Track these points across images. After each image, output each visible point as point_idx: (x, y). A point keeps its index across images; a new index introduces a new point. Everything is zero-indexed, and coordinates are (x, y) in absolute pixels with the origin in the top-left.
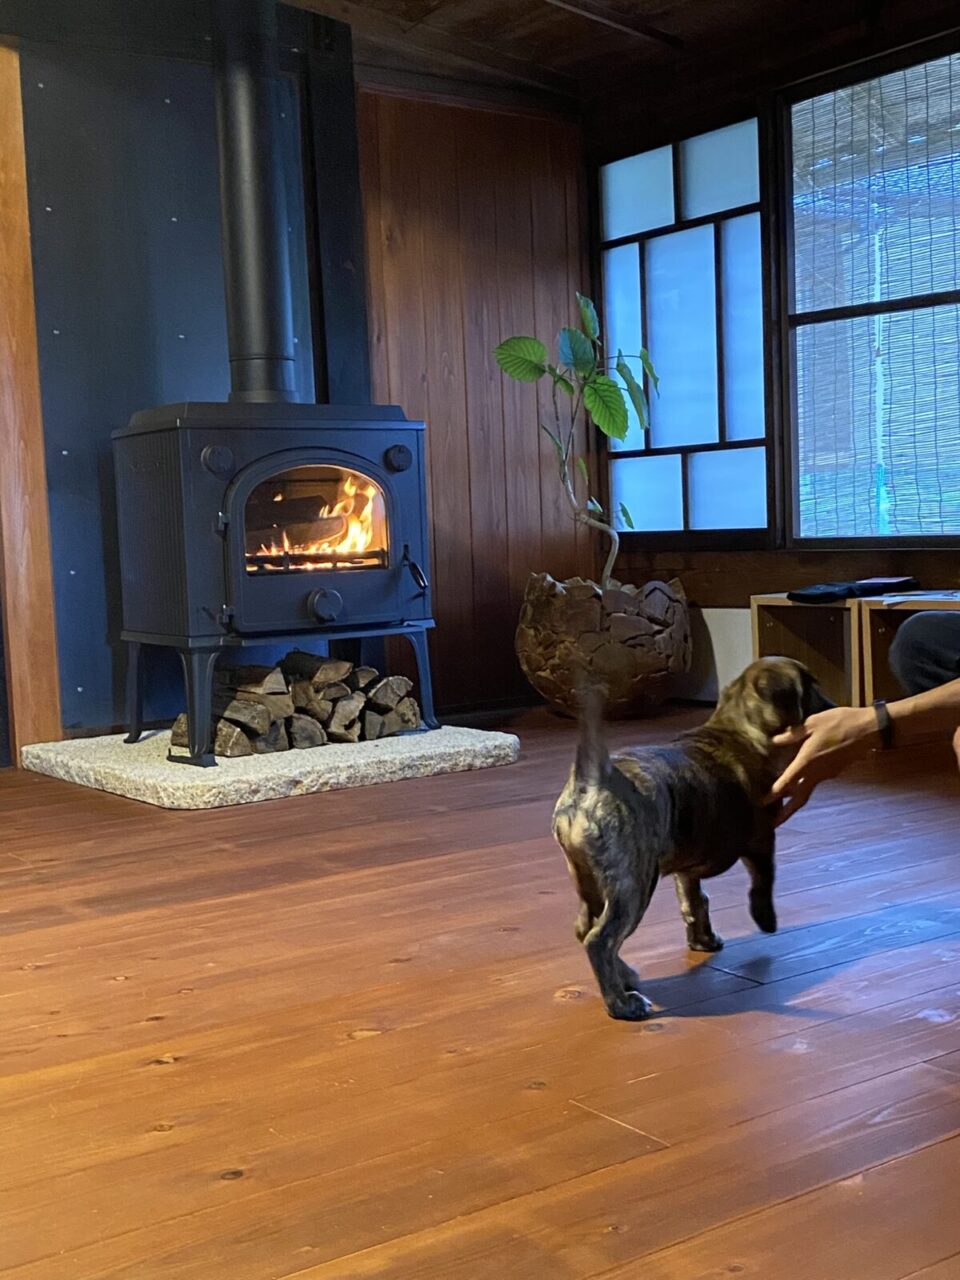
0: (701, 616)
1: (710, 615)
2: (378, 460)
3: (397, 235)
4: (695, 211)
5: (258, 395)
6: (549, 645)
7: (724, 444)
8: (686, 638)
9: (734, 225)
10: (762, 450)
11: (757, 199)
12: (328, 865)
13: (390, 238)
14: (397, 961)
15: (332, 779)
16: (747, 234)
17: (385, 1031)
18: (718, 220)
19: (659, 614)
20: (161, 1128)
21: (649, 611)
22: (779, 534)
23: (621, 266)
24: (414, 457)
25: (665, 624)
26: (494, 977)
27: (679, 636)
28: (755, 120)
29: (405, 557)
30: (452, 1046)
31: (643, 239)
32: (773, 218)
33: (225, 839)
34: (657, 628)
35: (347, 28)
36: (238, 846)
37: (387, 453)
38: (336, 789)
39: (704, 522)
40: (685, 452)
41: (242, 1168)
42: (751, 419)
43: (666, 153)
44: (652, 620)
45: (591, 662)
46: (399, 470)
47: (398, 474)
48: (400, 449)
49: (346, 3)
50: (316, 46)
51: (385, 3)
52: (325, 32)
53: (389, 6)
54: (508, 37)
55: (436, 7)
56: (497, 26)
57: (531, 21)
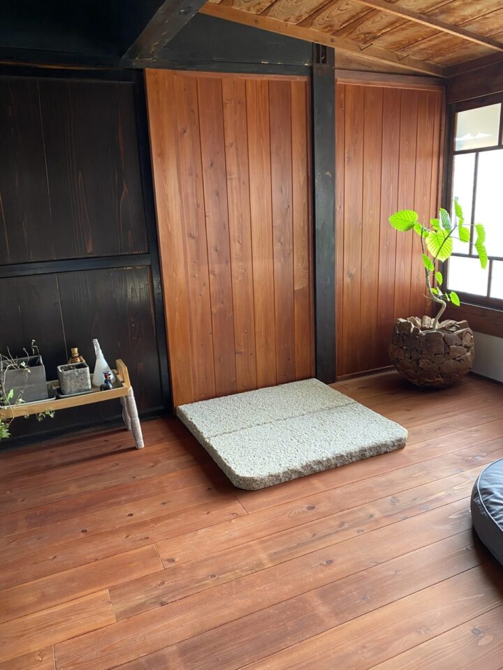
3: (352, 155)
13: (349, 157)
31: (476, 152)
49: (333, 37)
50: (318, 62)
51: (353, 36)
52: (322, 54)
53: (355, 37)
54: (415, 49)
55: (380, 36)
56: (410, 44)
57: (430, 41)
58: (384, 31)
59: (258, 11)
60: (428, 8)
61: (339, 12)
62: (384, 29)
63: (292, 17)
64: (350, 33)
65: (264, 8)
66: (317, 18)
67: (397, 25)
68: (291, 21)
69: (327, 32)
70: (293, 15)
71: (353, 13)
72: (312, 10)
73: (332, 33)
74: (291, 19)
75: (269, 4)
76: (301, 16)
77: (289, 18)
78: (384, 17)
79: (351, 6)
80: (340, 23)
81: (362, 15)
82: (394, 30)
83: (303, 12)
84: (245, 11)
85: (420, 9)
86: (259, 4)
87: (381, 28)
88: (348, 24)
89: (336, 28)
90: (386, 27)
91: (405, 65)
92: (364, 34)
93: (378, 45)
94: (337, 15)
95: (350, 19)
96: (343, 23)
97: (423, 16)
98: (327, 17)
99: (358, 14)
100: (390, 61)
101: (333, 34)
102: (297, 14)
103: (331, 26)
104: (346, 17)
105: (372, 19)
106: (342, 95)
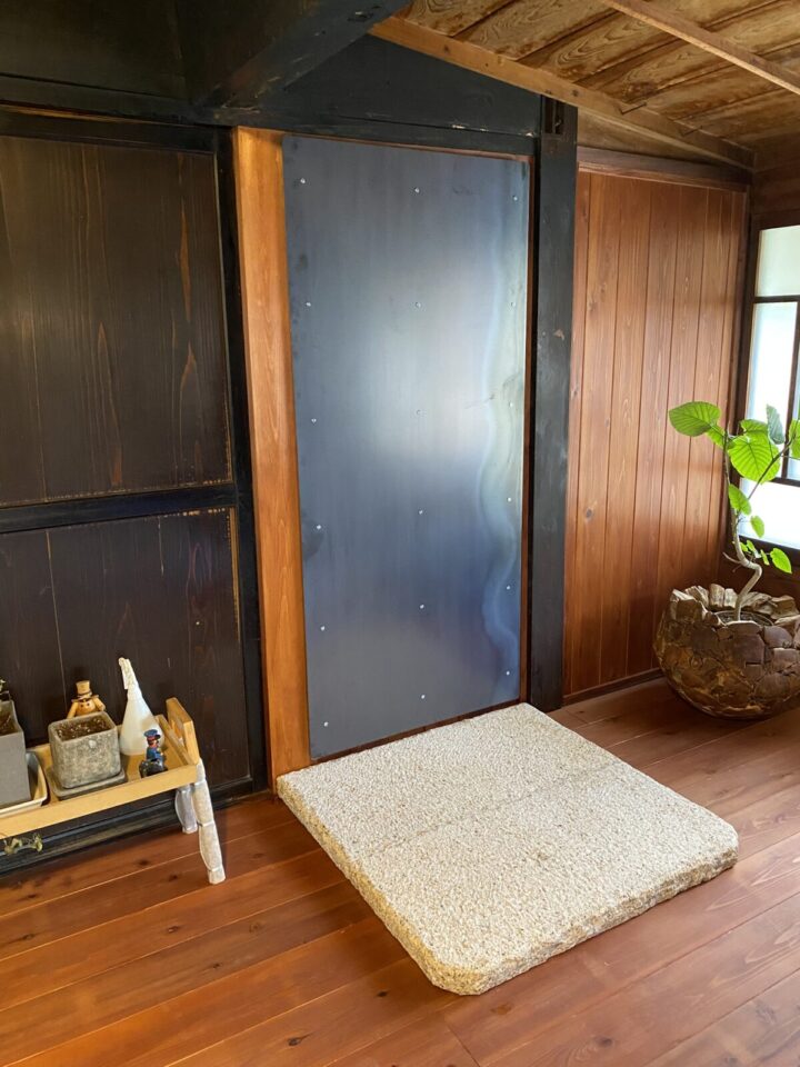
3: (598, 300)
13: (592, 304)
35: (575, 110)
49: (578, 88)
50: (548, 130)
51: (614, 87)
52: (556, 116)
53: (616, 90)
54: (715, 117)
55: (662, 91)
56: (710, 107)
57: (748, 104)
58: (671, 83)
59: (453, 30)
60: (774, 44)
61: (606, 41)
62: (675, 77)
63: (514, 45)
64: (610, 83)
65: (466, 26)
66: (560, 51)
67: (703, 72)
68: (509, 54)
69: (569, 77)
70: (517, 42)
71: (631, 45)
72: (556, 36)
73: (577, 79)
74: (510, 50)
75: (478, 19)
76: (530, 46)
77: (508, 47)
78: (685, 55)
79: (633, 32)
80: (599, 63)
81: (645, 50)
82: (694, 82)
83: (537, 38)
84: (427, 28)
85: (757, 47)
86: (460, 16)
87: (670, 76)
88: (612, 64)
89: (589, 71)
90: (682, 75)
91: (689, 143)
92: (635, 85)
93: (653, 106)
94: (598, 49)
95: (621, 56)
96: (604, 64)
97: (758, 59)
98: (580, 50)
99: (638, 48)
100: (666, 134)
101: (578, 83)
102: (526, 40)
103: (580, 67)
104: (615, 51)
105: (660, 60)
106: (586, 193)
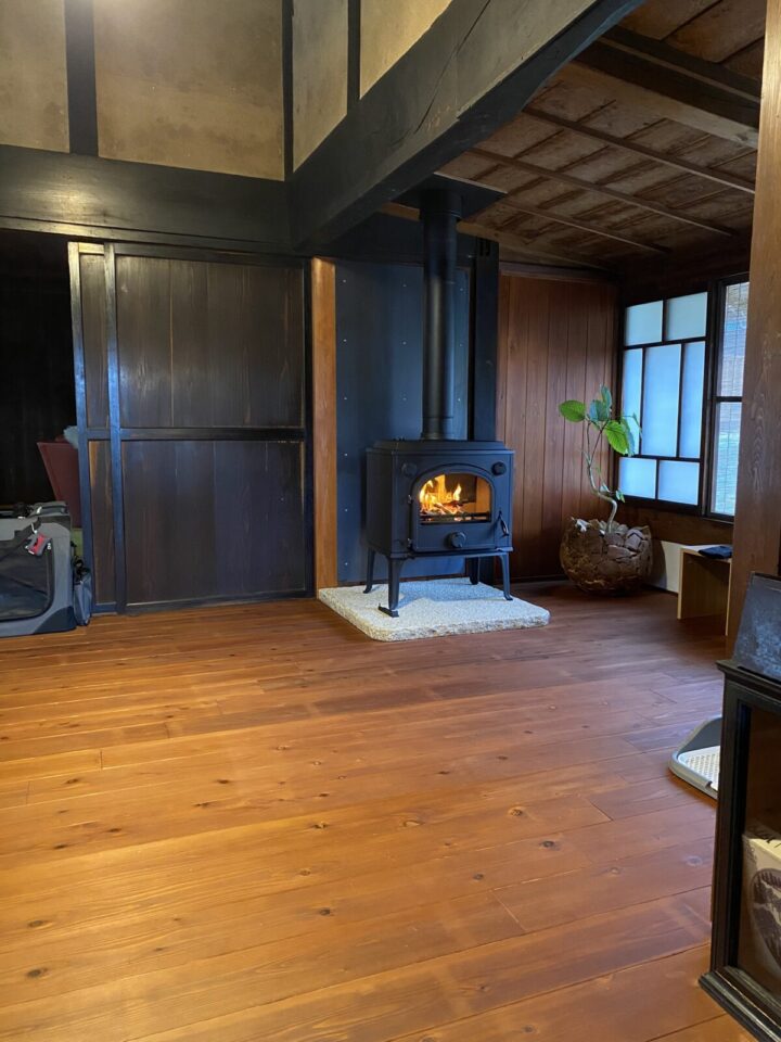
0: (661, 545)
1: (666, 545)
2: (489, 469)
3: (515, 345)
4: (673, 336)
5: (434, 436)
6: (575, 557)
7: (678, 458)
8: (649, 558)
9: (692, 346)
10: (698, 464)
11: (704, 335)
12: (432, 694)
13: (512, 347)
14: (442, 773)
15: (451, 630)
16: (698, 352)
17: (421, 823)
18: (684, 342)
19: (634, 547)
20: (304, 873)
21: (628, 544)
22: (703, 509)
23: (633, 359)
24: (508, 469)
25: (638, 552)
26: (484, 793)
27: (645, 558)
28: (706, 294)
29: (499, 517)
30: (448, 840)
31: (645, 347)
32: (712, 346)
33: (391, 666)
34: (632, 553)
35: (497, 244)
36: (396, 673)
37: (494, 466)
38: (453, 636)
39: (665, 496)
40: (659, 459)
41: (332, 908)
42: (693, 447)
43: (660, 304)
44: (631, 549)
45: (596, 569)
46: (500, 474)
47: (499, 477)
48: (501, 465)
49: (498, 232)
50: (482, 254)
51: (516, 232)
52: (486, 247)
53: (519, 233)
55: (542, 233)
56: (573, 241)
61: (498, 213)
64: (513, 230)
67: (555, 225)
69: (490, 228)
71: (512, 215)
80: (503, 221)
82: (554, 230)
85: (571, 216)
87: (541, 227)
88: (510, 222)
89: (499, 224)
90: (546, 227)
91: (572, 259)
92: (527, 231)
93: (541, 241)
96: (506, 221)
97: (575, 221)
98: (489, 216)
101: (496, 230)
103: (494, 223)
105: (530, 220)
106: (506, 286)
